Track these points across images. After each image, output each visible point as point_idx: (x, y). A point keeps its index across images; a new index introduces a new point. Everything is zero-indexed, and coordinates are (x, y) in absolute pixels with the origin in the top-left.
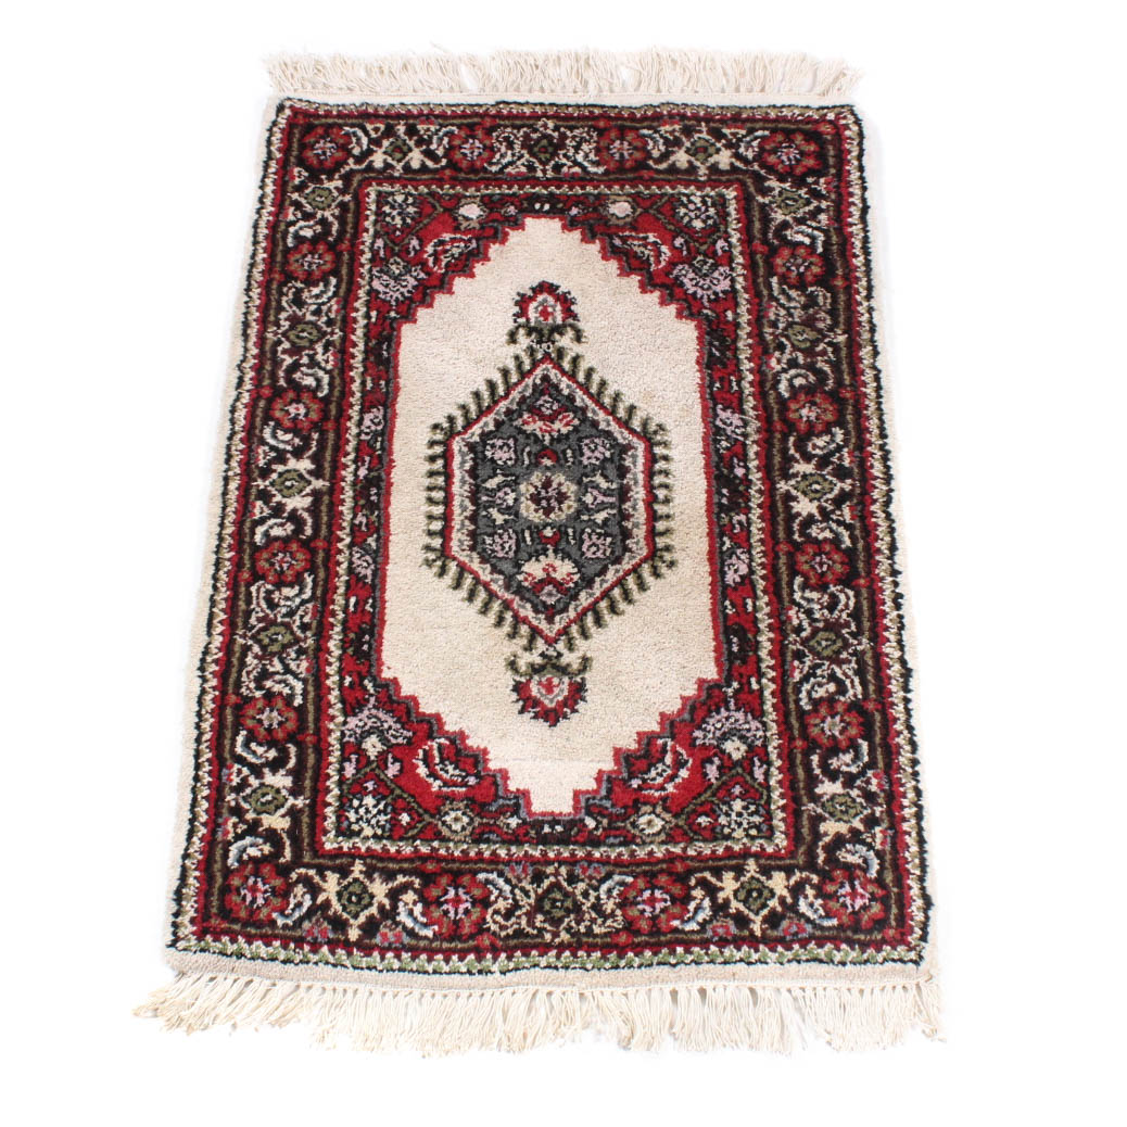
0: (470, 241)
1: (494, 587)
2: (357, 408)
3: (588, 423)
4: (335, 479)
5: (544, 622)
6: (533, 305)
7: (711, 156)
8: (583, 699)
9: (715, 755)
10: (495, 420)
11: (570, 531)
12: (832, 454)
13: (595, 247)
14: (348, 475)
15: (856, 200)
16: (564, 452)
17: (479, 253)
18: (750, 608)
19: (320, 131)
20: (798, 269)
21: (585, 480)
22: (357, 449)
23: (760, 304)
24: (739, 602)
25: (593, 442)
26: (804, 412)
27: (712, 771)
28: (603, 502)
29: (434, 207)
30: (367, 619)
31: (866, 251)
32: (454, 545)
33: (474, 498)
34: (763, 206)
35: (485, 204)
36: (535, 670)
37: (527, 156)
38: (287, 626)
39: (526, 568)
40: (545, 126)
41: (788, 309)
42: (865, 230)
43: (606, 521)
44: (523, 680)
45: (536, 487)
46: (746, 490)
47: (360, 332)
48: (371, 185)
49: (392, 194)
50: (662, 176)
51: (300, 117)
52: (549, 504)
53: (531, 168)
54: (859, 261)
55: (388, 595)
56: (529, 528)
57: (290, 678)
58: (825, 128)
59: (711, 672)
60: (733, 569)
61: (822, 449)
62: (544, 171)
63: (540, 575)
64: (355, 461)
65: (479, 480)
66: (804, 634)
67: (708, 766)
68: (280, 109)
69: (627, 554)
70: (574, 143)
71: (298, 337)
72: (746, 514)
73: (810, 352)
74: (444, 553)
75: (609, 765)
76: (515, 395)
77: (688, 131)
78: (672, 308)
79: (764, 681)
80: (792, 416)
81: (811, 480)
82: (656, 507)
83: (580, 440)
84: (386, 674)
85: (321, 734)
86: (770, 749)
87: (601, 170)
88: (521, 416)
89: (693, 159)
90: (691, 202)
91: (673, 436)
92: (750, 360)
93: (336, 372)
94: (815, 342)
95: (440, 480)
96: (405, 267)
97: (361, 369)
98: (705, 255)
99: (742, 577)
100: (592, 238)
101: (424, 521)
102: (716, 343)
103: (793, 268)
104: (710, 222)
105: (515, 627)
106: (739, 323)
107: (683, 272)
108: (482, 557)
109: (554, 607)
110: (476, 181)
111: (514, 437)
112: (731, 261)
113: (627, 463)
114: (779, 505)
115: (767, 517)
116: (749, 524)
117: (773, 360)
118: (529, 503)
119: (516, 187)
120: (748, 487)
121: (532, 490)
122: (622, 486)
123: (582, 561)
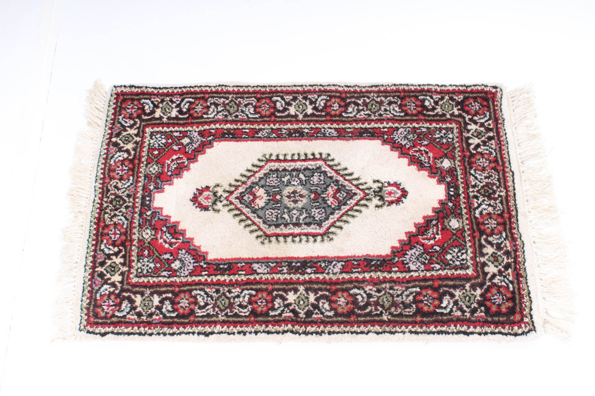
0: (429, 163)
1: (253, 178)
2: (337, 127)
3: (332, 211)
4: (303, 122)
5: (236, 196)
6: (395, 189)
7: (493, 263)
8: (201, 210)
9: (174, 257)
10: (333, 176)
11: (279, 205)
12: (319, 310)
13: (430, 213)
14: (306, 125)
15: (471, 329)
16: (318, 202)
17: (422, 167)
18: (240, 273)
19: (485, 103)
20: (425, 300)
21: (304, 211)
22: (317, 128)
23: (403, 282)
24: (244, 269)
25: (323, 213)
26: (342, 299)
27: (167, 256)
28: (293, 217)
29: (447, 149)
30: (239, 136)
31: (439, 333)
32: (273, 164)
33: (293, 170)
34: (463, 286)
35: (451, 169)
36: (215, 194)
37: (482, 184)
38: (237, 111)
39: (261, 189)
40: (501, 191)
41: (401, 295)
42: (453, 333)
43: (284, 218)
44: (211, 189)
45: (300, 192)
46: (299, 273)
47: (376, 126)
48: (456, 124)
49: (452, 133)
50: (477, 242)
51: (492, 95)
52: (292, 197)
53: (474, 186)
54: (432, 328)
55: (249, 142)
56: (280, 190)
57: (215, 113)
58: (518, 317)
59: (210, 257)
60: (260, 267)
61: (323, 306)
62: (473, 192)
63: (258, 194)
64: (311, 128)
65: (303, 171)
66: (227, 294)
67: (169, 255)
68: (495, 87)
69: (267, 226)
70: (492, 204)
71: (372, 105)
72: (287, 273)
73: (377, 304)
74: (268, 161)
75: (173, 220)
76: (346, 183)
77: (507, 253)
78: (397, 245)
79: (206, 277)
80: (340, 294)
81: (306, 300)
82: (291, 237)
83: (324, 208)
84: (215, 144)
85: (192, 124)
86: (175, 278)
87: (477, 215)
88: (335, 185)
89: (489, 255)
90: (462, 254)
91: (327, 243)
92: (371, 277)
93: (354, 118)
94: (383, 306)
95: (303, 157)
96: (412, 140)
97: (357, 127)
98: (430, 260)
99: (256, 270)
100: (436, 212)
101: (284, 153)
102: (379, 263)
103: (426, 298)
104: (451, 262)
105: (234, 186)
106: (391, 273)
107: (419, 250)
108: (267, 174)
109: (243, 199)
110: (464, 165)
111: (325, 183)
112: (427, 270)
113: (312, 226)
114: (292, 286)
115: (285, 281)
116: (282, 274)
117: (371, 287)
118: (293, 190)
119: (462, 181)
120: (301, 274)
121: (298, 191)
122: (301, 224)
123: (264, 210)
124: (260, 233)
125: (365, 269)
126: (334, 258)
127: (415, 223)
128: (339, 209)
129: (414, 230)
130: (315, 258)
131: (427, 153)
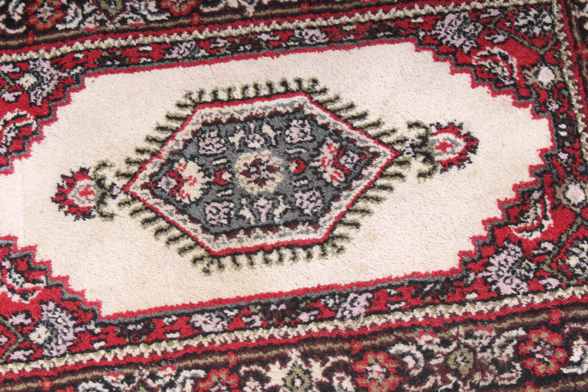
0: (512, 78)
1: (171, 143)
2: (324, 23)
3: (336, 193)
4: (256, 20)
5: (142, 182)
6: (452, 136)
8: (77, 218)
9: (33, 320)
10: (328, 124)
11: (230, 192)
13: (526, 178)
14: (262, 27)
16: (305, 178)
17: (500, 88)
18: (169, 336)
20: (538, 352)
21: (280, 198)
22: (285, 30)
23: (490, 321)
24: (176, 327)
25: (318, 198)
26: (377, 368)
27: (19, 319)
28: (260, 213)
29: (543, 47)
30: (133, 60)
32: (207, 110)
33: (251, 118)
35: (555, 85)
36: (100, 182)
38: (124, 10)
39: (191, 163)
41: (490, 346)
43: (243, 218)
44: (90, 174)
45: (268, 161)
46: (285, 324)
47: (400, 13)
49: (551, 13)
52: (253, 173)
55: (155, 72)
56: (229, 161)
57: (80, 18)
59: (107, 311)
60: (208, 320)
61: (340, 385)
63: (185, 174)
64: (274, 30)
65: (268, 119)
66: (150, 381)
67: (24, 315)
69: (212, 237)
72: (261, 326)
73: (444, 369)
74: (198, 105)
75: (21, 244)
76: (356, 134)
78: (470, 247)
79: (103, 352)
80: (370, 358)
81: (305, 378)
82: (260, 254)
83: (318, 189)
84: (88, 81)
85: (35, 46)
86: (41, 362)
88: (335, 141)
91: (332, 260)
92: (426, 316)
93: (356, 3)
94: (456, 373)
95: (265, 92)
96: (474, 35)
97: (362, 20)
98: (536, 270)
99: (200, 328)
100: (536, 175)
101: (226, 86)
102: (438, 287)
103: (539, 348)
104: (578, 271)
105: (136, 162)
106: (464, 305)
107: (512, 253)
108: (197, 131)
109: (157, 188)
110: (581, 75)
111: (314, 139)
112: (535, 292)
113: (300, 227)
114: (275, 352)
115: (261, 343)
116: (252, 329)
117: (429, 338)
118: (253, 159)
119: (581, 106)
120: (289, 325)
121: (264, 159)
122: (277, 226)
123: (202, 204)
124: (199, 252)
125: (413, 302)
126: (351, 285)
127: (498, 200)
128: (349, 188)
129: (498, 214)
130: (314, 290)
131: (505, 58)
